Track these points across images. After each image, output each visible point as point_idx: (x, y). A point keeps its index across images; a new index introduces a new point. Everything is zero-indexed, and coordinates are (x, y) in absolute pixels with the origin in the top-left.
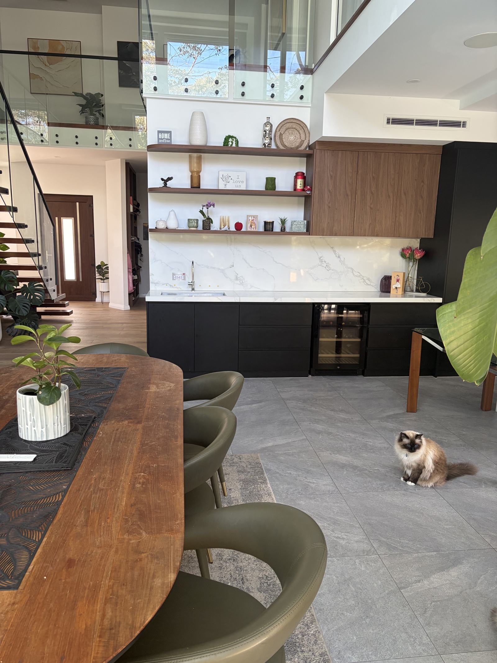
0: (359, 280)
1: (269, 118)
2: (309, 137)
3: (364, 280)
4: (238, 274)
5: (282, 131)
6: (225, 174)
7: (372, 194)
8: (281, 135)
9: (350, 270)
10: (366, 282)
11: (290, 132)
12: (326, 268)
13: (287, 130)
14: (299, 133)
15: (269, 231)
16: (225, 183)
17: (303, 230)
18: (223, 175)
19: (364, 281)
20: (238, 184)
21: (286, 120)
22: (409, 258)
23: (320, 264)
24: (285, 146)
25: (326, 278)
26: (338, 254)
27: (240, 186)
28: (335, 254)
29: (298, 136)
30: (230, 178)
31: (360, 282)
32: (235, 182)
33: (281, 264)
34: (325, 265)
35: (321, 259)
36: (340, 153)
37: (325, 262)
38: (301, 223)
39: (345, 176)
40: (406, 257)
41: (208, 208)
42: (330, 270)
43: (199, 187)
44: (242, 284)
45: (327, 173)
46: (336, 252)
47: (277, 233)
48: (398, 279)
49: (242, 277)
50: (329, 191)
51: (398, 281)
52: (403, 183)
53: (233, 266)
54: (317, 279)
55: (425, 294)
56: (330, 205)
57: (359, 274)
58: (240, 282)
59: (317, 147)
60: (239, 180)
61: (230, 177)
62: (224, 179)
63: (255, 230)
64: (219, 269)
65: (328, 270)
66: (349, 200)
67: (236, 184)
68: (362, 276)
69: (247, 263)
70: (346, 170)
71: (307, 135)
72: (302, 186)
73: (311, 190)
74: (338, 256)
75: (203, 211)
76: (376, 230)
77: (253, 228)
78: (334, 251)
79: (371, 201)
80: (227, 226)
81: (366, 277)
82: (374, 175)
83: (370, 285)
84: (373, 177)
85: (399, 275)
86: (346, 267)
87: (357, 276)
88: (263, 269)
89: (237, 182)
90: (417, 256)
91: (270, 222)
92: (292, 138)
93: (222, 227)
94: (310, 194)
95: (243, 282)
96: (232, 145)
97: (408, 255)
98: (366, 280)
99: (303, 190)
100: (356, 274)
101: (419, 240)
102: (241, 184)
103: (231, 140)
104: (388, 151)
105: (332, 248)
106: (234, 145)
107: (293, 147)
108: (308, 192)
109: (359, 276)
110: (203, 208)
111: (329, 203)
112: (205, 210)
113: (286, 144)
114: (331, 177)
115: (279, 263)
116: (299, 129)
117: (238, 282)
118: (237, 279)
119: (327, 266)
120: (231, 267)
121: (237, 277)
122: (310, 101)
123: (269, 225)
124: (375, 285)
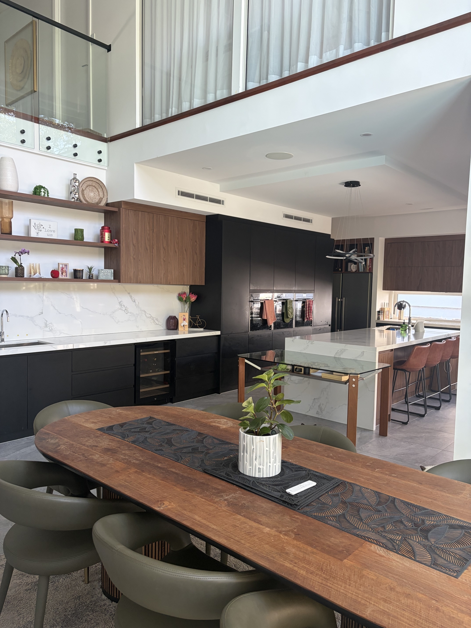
0: (150, 321)
1: (76, 174)
2: (107, 195)
3: (154, 320)
4: (47, 321)
5: (84, 187)
6: (37, 223)
7: (164, 249)
8: (83, 191)
9: (143, 312)
10: (155, 323)
11: (90, 189)
12: (125, 311)
13: (87, 186)
14: (98, 191)
15: (80, 278)
16: (38, 232)
17: (110, 278)
18: (35, 223)
19: (154, 322)
20: (50, 233)
21: (88, 178)
22: (185, 301)
23: (120, 308)
24: (87, 201)
25: (125, 321)
26: (133, 299)
27: (52, 235)
28: (132, 298)
29: (97, 193)
30: (42, 227)
31: (151, 322)
32: (47, 231)
33: (87, 309)
34: (124, 309)
35: (121, 303)
36: (140, 213)
37: (124, 306)
38: (108, 272)
39: (145, 233)
40: (183, 300)
41: (20, 255)
42: (128, 313)
43: (11, 234)
44: (51, 330)
45: (131, 230)
46: (132, 297)
47: (85, 281)
48: (184, 318)
49: (51, 323)
50: (134, 245)
51: (184, 320)
52: (184, 242)
53: (42, 313)
54: (119, 322)
55: (202, 329)
56: (135, 257)
57: (150, 316)
58: (49, 329)
59: (123, 206)
60: (51, 229)
61: (42, 225)
62: (36, 227)
63: (65, 278)
64: (28, 317)
65: (127, 313)
66: (148, 253)
67: (48, 233)
68: (152, 317)
69: (56, 309)
70: (145, 228)
71: (105, 194)
72: (109, 238)
73: (119, 243)
74: (133, 300)
75: (16, 258)
76: (168, 279)
77: (64, 276)
78: (131, 297)
79: (164, 255)
80: (38, 273)
81: (156, 318)
82: (165, 234)
83: (158, 324)
84: (164, 235)
85: (185, 315)
86: (140, 310)
87: (148, 317)
88: (71, 315)
89: (48, 231)
90: (192, 299)
91: (80, 270)
92: (92, 194)
93: (32, 274)
94: (118, 247)
95: (52, 329)
96: (44, 195)
97: (185, 298)
98: (155, 320)
99: (110, 242)
100: (148, 315)
101: (189, 286)
102: (52, 233)
103: (44, 190)
104: (172, 215)
105: (129, 293)
106: (46, 195)
107: (93, 202)
108: (116, 245)
109: (150, 318)
110: (15, 255)
111: (134, 255)
112: (17, 257)
113: (88, 200)
114: (135, 232)
115: (86, 308)
116: (97, 187)
117: (47, 329)
118: (46, 326)
119: (125, 309)
120: (40, 315)
121: (46, 324)
122: (106, 165)
123: (80, 272)
124: (162, 324)
